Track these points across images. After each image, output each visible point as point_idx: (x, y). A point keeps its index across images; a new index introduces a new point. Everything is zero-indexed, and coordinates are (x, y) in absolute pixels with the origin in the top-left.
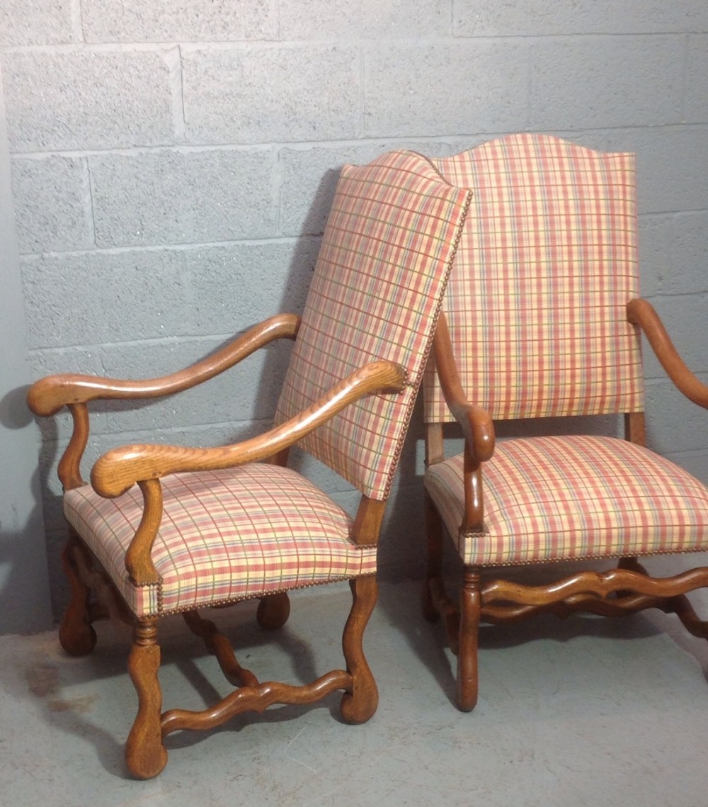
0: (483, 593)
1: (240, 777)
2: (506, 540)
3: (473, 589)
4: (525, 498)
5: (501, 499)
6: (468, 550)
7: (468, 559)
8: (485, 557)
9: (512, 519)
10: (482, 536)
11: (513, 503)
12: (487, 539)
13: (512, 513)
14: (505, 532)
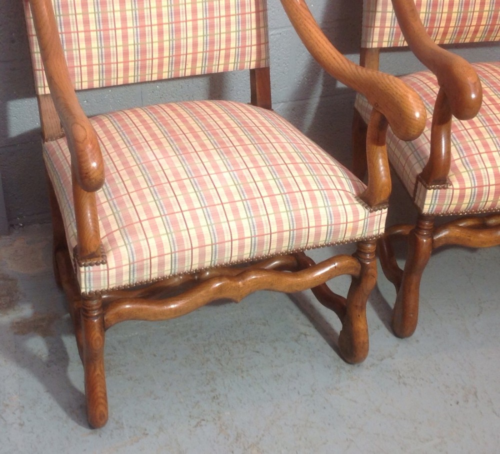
0: (436, 238)
1: (203, 423)
2: (468, 192)
3: (425, 235)
4: (486, 145)
5: (461, 146)
6: (428, 201)
7: (426, 209)
8: (444, 208)
9: (474, 170)
10: (444, 188)
11: (474, 151)
12: (449, 192)
13: (474, 162)
14: (468, 184)
